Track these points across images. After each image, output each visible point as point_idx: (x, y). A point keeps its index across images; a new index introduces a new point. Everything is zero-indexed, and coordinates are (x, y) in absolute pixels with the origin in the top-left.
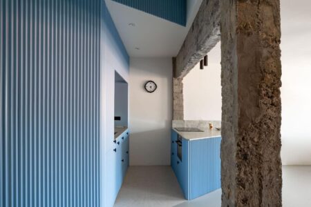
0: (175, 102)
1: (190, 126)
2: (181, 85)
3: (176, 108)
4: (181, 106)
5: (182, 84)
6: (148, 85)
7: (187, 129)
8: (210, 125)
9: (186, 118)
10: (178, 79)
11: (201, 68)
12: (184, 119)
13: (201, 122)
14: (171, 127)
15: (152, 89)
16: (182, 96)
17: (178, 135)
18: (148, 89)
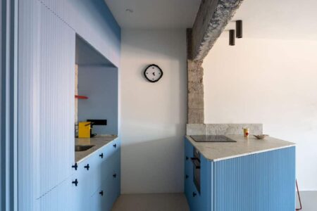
0: (191, 96)
1: (214, 133)
2: (200, 72)
3: (192, 105)
4: (200, 103)
5: (202, 69)
6: (150, 71)
7: (210, 137)
8: (245, 130)
9: (207, 120)
10: (195, 62)
11: (232, 42)
12: (205, 122)
13: (230, 127)
14: (186, 134)
15: (155, 78)
16: (202, 88)
17: (194, 149)
18: (150, 76)
